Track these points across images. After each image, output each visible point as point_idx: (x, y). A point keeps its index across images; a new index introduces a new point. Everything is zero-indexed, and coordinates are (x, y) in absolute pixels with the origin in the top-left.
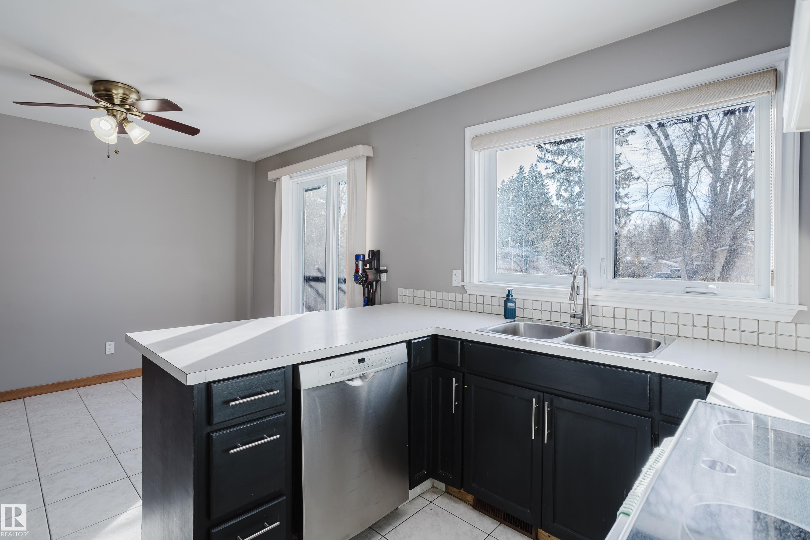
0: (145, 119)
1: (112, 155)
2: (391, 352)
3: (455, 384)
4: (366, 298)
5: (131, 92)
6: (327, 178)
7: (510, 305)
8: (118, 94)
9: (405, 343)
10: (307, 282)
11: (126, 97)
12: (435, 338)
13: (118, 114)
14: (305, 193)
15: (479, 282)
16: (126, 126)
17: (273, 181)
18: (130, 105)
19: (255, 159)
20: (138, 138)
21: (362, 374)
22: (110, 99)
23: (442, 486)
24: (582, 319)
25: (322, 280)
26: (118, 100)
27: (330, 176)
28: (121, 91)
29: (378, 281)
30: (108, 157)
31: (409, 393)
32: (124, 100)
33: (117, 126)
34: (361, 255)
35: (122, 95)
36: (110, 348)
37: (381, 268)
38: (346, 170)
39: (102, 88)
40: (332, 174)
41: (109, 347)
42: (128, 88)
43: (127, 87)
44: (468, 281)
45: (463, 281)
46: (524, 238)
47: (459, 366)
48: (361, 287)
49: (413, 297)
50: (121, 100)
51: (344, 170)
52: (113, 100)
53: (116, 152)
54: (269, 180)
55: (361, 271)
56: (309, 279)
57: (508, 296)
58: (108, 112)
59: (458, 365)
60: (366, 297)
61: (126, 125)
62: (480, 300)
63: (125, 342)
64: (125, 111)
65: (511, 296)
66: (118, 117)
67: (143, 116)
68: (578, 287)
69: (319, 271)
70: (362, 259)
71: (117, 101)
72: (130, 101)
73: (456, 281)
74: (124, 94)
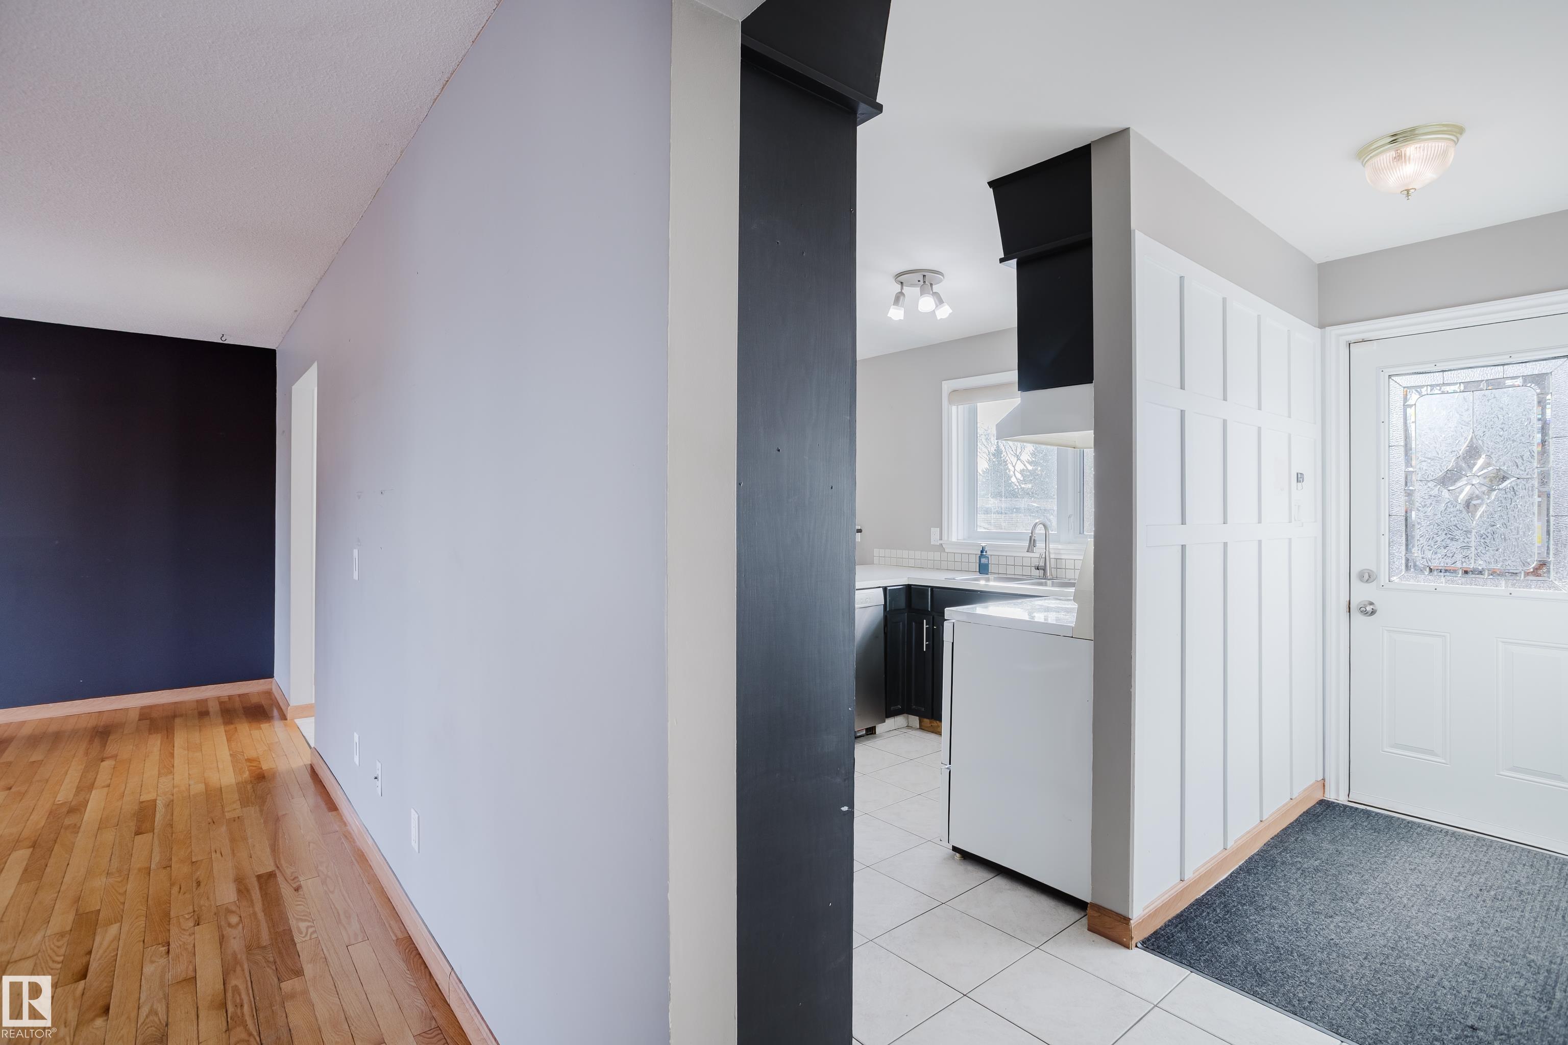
3: (926, 625)
7: (983, 561)
9: (882, 589)
12: (909, 587)
15: (958, 540)
23: (915, 720)
24: (1044, 570)
31: (886, 625)
44: (946, 539)
45: (941, 539)
46: (1003, 494)
47: (929, 610)
49: (891, 557)
57: (982, 552)
59: (928, 608)
62: (958, 558)
65: (985, 552)
68: (1034, 540)
73: (935, 539)
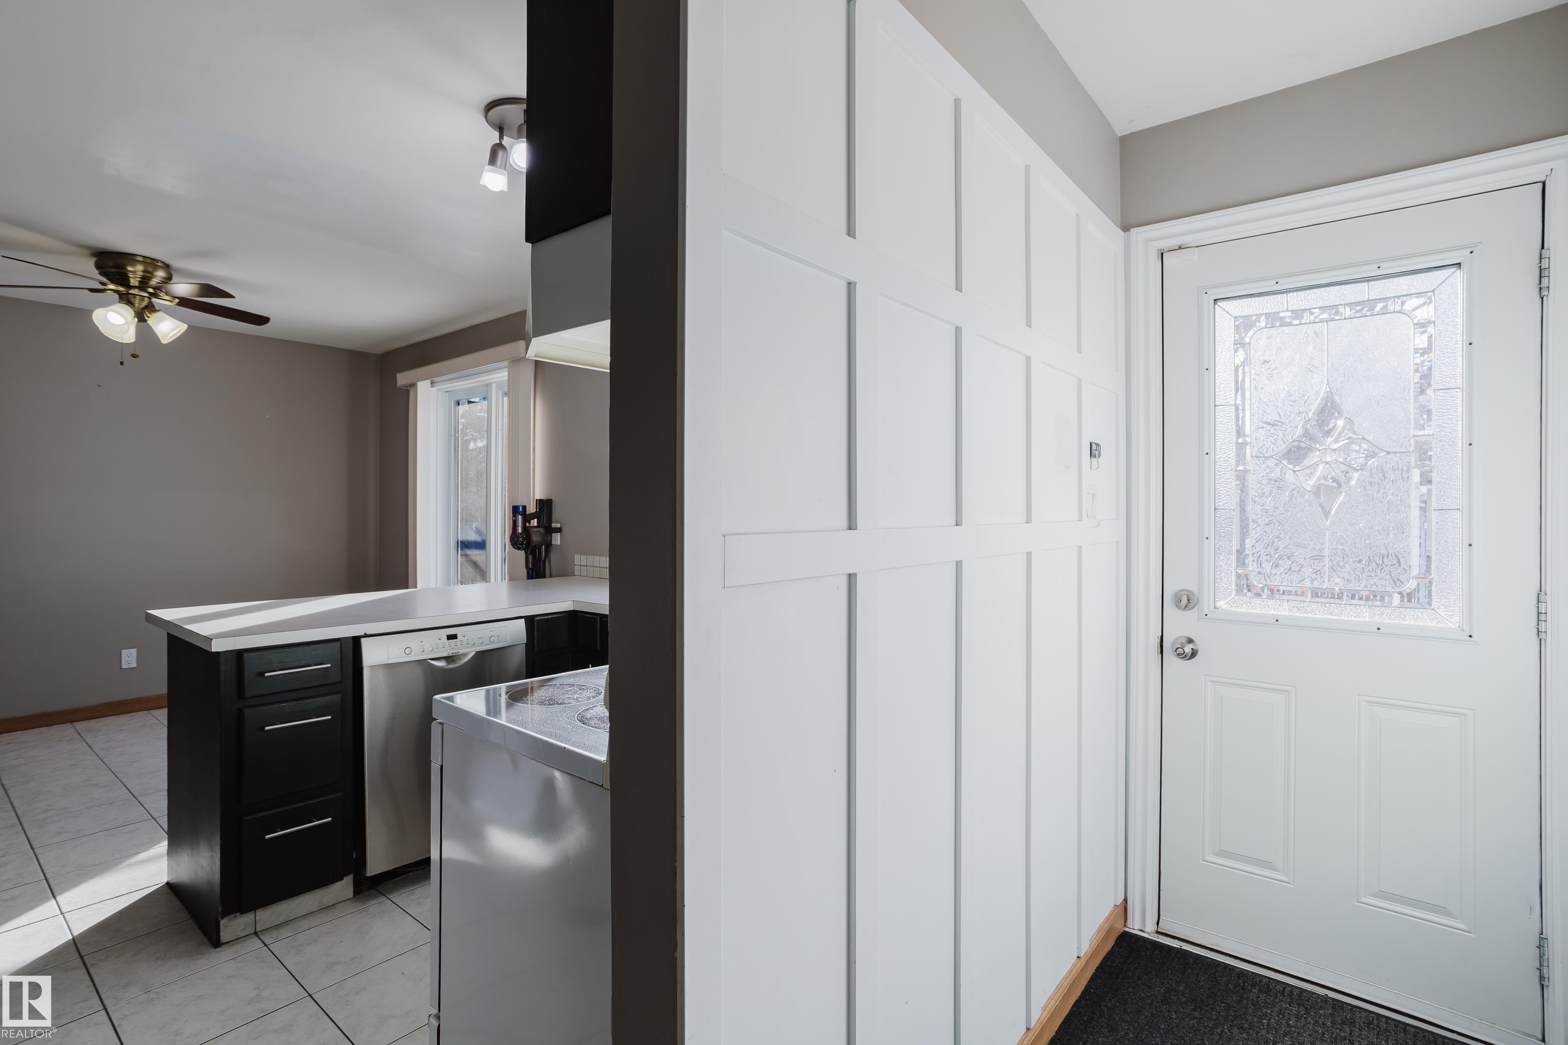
0: (178, 304)
1: (127, 359)
2: (499, 629)
4: (530, 571)
5: (156, 268)
6: (487, 385)
8: (135, 272)
9: (523, 619)
10: (462, 549)
11: (149, 275)
12: (573, 614)
13: (137, 301)
14: (457, 407)
16: (148, 317)
17: (406, 388)
18: (154, 288)
19: (380, 350)
20: (169, 334)
21: (452, 653)
22: (122, 279)
25: (481, 545)
26: (136, 280)
27: (491, 383)
28: (140, 268)
29: (549, 546)
30: (122, 363)
32: (144, 283)
33: (135, 317)
34: (521, 507)
35: (141, 274)
36: (128, 659)
37: (554, 525)
38: (506, 376)
39: (111, 264)
40: (494, 381)
41: (127, 657)
42: (152, 263)
43: (149, 261)
47: (598, 649)
48: (522, 554)
49: (594, 567)
50: (140, 279)
51: (502, 376)
52: (128, 281)
53: (134, 356)
54: (398, 386)
55: (520, 530)
56: (465, 545)
58: (120, 298)
60: (530, 569)
61: (149, 315)
63: (146, 623)
64: (147, 295)
66: (137, 305)
67: (177, 300)
69: (478, 532)
70: (522, 512)
71: (134, 282)
72: (154, 282)
74: (144, 271)
